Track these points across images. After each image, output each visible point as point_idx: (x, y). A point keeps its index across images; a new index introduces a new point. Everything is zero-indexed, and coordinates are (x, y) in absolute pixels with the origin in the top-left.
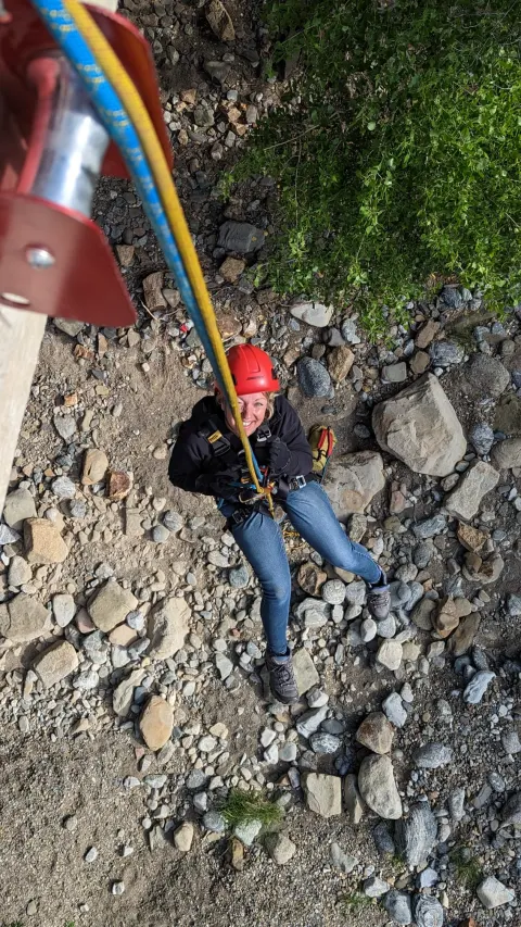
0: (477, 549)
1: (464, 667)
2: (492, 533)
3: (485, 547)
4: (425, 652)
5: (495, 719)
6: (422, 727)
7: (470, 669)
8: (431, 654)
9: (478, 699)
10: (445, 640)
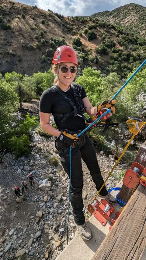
0: (48, 252)
1: (62, 234)
2: (44, 253)
3: (47, 251)
4: (64, 241)
5: (63, 224)
6: (71, 230)
7: (61, 233)
8: (64, 240)
9: (63, 228)
10: (61, 240)
